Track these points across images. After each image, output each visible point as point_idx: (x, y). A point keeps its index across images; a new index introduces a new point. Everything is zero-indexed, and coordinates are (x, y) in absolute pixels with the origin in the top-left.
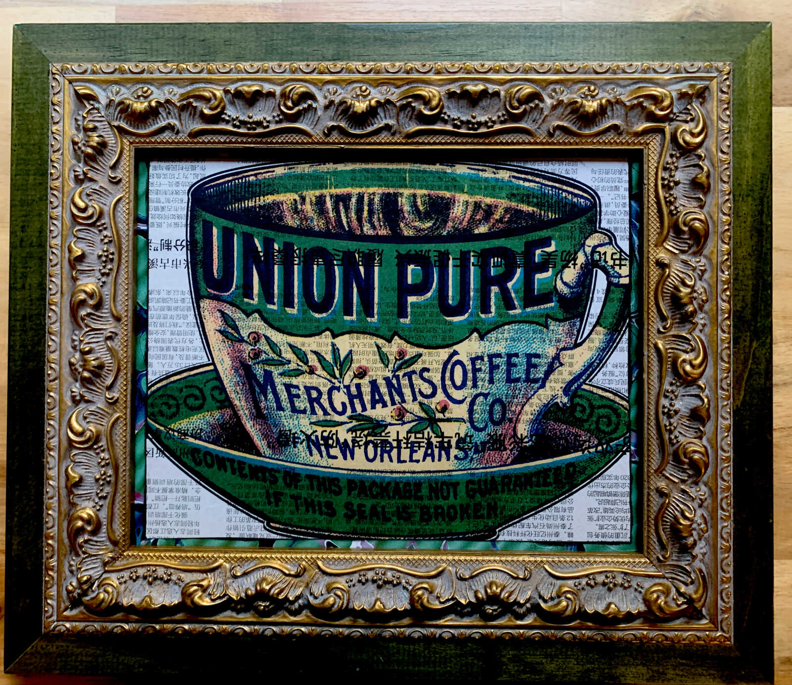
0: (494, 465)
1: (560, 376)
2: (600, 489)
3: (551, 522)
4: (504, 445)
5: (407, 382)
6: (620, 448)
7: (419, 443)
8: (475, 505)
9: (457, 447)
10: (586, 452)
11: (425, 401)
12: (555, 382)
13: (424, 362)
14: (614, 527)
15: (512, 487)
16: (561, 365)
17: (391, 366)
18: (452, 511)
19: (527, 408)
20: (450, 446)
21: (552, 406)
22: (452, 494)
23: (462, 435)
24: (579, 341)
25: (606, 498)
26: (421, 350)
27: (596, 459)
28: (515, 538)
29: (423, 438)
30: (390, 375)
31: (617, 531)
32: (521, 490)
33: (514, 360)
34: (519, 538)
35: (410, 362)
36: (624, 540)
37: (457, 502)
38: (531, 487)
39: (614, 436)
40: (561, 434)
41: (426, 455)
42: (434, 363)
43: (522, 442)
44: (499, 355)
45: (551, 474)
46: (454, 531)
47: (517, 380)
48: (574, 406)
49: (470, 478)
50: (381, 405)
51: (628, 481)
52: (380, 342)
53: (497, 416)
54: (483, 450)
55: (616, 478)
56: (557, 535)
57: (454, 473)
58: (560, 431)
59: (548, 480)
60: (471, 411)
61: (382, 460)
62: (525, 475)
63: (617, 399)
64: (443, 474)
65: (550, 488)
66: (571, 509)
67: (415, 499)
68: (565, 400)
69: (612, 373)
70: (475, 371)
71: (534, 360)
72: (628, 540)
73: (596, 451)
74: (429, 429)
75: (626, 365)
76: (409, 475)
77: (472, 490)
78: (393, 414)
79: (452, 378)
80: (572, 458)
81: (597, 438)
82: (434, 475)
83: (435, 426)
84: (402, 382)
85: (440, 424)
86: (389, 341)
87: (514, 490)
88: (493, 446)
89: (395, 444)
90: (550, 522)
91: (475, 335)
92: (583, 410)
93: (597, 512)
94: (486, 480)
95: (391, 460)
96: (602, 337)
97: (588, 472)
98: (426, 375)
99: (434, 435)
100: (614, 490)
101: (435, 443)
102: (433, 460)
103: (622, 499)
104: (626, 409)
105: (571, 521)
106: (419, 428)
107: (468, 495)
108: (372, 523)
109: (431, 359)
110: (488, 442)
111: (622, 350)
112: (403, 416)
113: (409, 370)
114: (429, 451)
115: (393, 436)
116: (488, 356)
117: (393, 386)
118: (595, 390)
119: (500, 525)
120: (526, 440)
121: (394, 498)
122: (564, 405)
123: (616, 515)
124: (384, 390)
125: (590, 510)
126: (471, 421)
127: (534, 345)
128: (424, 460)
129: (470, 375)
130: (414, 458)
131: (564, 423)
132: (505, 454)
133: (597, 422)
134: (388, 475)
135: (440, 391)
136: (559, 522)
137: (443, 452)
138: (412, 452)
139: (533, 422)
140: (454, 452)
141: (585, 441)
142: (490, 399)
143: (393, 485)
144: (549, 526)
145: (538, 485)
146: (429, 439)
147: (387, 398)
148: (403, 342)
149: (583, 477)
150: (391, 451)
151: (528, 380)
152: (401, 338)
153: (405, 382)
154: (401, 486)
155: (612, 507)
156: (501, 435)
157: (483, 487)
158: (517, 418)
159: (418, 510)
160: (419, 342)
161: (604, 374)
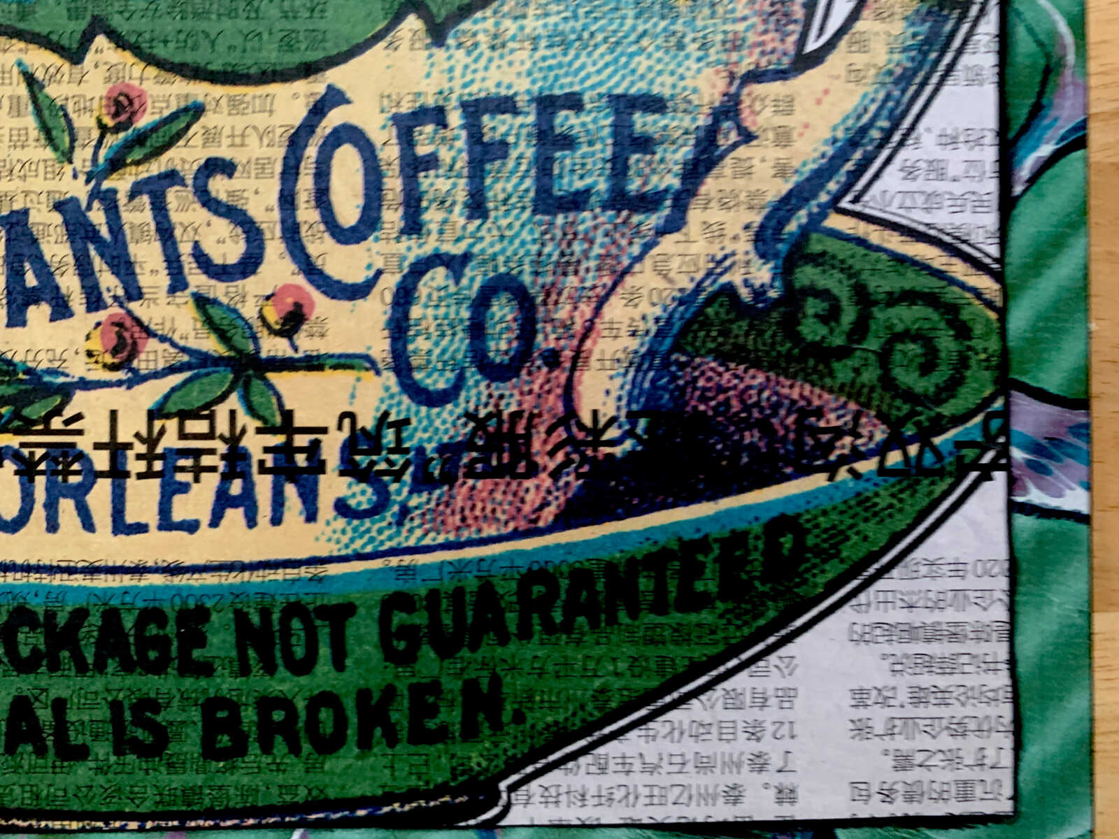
0: (490, 531)
1: (741, 182)
2: (896, 616)
3: (712, 747)
4: (528, 456)
5: (147, 216)
6: (970, 454)
7: (197, 454)
8: (417, 691)
9: (349, 469)
10: (843, 474)
11: (218, 290)
12: (724, 206)
13: (211, 137)
14: (953, 759)
15: (558, 616)
16: (747, 137)
17: (83, 156)
18: (325, 715)
19: (615, 310)
20: (318, 467)
21: (710, 301)
22: (324, 651)
23: (367, 421)
24: (812, 45)
25: (921, 647)
26: (200, 91)
27: (884, 500)
28: (571, 814)
29: (210, 435)
30: (80, 190)
31: (965, 774)
32: (594, 625)
33: (565, 120)
34: (589, 814)
35: (155, 141)
36: (988, 808)
37: (345, 684)
38: (634, 615)
39: (947, 410)
40: (747, 408)
41: (223, 501)
42: (253, 140)
43: (597, 443)
44: (506, 105)
45: (709, 561)
46: (332, 793)
47: (577, 201)
48: (793, 298)
49: (393, 586)
50: (45, 309)
51: (1003, 583)
52: (40, 60)
53: (500, 345)
54: (449, 478)
55: (958, 569)
56: (734, 795)
57: (333, 569)
58: (742, 396)
59: (699, 586)
60: (399, 328)
61: (53, 526)
62: (610, 568)
63: (959, 269)
64: (291, 573)
65: (706, 616)
66: (787, 696)
67: (182, 672)
68: (763, 274)
69: (937, 170)
70: (414, 166)
71: (642, 122)
72: (1006, 807)
73: (882, 470)
74: (234, 401)
75: (990, 138)
76: (157, 580)
77: (408, 632)
78: (96, 345)
79: (322, 197)
80: (788, 500)
81: (882, 417)
82: (256, 577)
83: (257, 385)
84: (127, 216)
85: (280, 380)
86: (75, 55)
87: (567, 627)
88: (486, 460)
89: (101, 461)
90: (704, 749)
91: (412, 23)
92: (831, 316)
93: (885, 702)
94: (459, 593)
95: (88, 525)
96: (898, 27)
97: (852, 550)
98: (219, 186)
99: (253, 424)
100: (950, 615)
101: (257, 455)
102: (251, 522)
103: (979, 649)
104: (989, 304)
105: (787, 744)
106: (195, 397)
107: (390, 655)
108: (16, 769)
109: (239, 122)
110: (468, 444)
111: (975, 79)
112: (134, 353)
113: (155, 168)
114: (236, 487)
115: (94, 430)
116: (464, 105)
117: (92, 234)
118: (875, 235)
119: (514, 765)
120: (612, 433)
121: (100, 667)
122: (759, 293)
123: (957, 711)
124: (56, 249)
125: (860, 697)
126: (401, 365)
127: (642, 63)
128: (215, 523)
129: (394, 184)
130: (178, 515)
131: (756, 364)
132: (533, 490)
133: (884, 357)
134: (78, 580)
135: (275, 248)
136: (744, 747)
137: (290, 490)
138: (171, 490)
139: (640, 362)
140: (332, 486)
141: (838, 433)
142: (474, 279)
143: (95, 619)
144: (704, 765)
145: (660, 607)
146: (234, 440)
147: (69, 283)
148: (128, 57)
149: (833, 570)
150: (85, 488)
151: (619, 200)
152: (120, 42)
153: (138, 216)
154: (128, 622)
155: (942, 682)
156: (516, 416)
157: (447, 619)
158: (578, 352)
159: (196, 715)
160: (189, 57)
161: (910, 173)
